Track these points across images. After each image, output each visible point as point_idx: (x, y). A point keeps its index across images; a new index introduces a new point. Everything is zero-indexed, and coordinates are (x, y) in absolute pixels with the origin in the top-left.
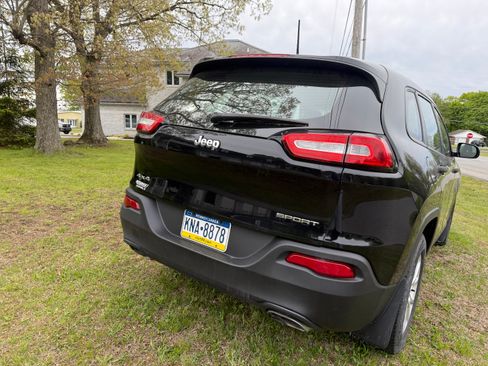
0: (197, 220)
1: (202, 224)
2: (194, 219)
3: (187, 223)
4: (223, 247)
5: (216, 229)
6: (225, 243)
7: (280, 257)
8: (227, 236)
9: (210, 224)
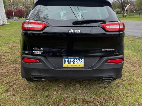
0: (69, 59)
1: (72, 60)
2: (68, 59)
3: (65, 61)
4: (83, 65)
5: (78, 60)
6: (83, 64)
7: (105, 62)
8: (83, 61)
9: (75, 59)
